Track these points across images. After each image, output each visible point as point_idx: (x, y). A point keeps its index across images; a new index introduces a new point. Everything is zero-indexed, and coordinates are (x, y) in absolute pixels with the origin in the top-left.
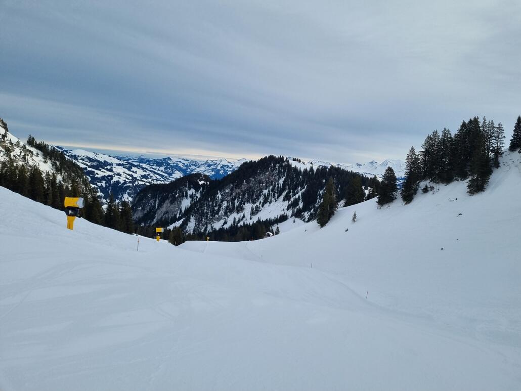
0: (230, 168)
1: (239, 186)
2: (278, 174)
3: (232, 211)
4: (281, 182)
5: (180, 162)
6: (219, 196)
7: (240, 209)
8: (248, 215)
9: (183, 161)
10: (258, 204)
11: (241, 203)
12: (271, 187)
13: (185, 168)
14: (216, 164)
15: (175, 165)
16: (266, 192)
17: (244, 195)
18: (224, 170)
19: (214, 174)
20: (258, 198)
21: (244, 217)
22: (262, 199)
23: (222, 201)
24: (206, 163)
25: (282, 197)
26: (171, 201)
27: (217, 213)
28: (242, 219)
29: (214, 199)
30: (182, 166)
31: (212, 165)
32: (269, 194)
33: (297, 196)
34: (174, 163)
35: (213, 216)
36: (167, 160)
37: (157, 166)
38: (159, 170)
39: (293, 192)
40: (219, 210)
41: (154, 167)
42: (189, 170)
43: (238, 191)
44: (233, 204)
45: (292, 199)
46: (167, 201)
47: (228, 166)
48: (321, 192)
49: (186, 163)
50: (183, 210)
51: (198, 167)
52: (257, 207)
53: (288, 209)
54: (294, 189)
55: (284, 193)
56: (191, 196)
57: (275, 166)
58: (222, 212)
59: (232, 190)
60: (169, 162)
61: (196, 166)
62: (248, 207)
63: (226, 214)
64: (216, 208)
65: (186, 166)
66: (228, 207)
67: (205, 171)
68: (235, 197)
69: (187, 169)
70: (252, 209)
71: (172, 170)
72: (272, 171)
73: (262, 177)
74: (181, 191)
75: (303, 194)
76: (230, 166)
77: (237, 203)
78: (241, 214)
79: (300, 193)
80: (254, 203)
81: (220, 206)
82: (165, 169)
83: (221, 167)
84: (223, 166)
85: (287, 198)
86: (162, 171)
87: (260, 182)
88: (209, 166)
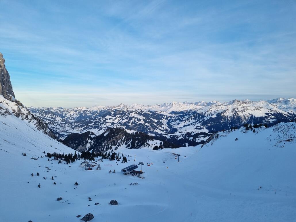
0: (88, 112)
1: (110, 140)
2: (122, 135)
3: (108, 149)
4: (124, 138)
5: (58, 110)
6: (103, 144)
7: (111, 148)
8: (114, 150)
9: (60, 109)
10: (117, 146)
11: (111, 146)
12: (121, 140)
13: (61, 113)
14: (80, 110)
15: (55, 112)
16: (119, 142)
17: (112, 143)
18: (85, 113)
19: (79, 116)
20: (117, 144)
21: (113, 151)
22: (118, 144)
23: (104, 146)
24: (73, 110)
25: (124, 143)
26: (82, 145)
27: (103, 150)
28: (112, 152)
29: (101, 145)
30: (59, 112)
31: (78, 110)
32: (120, 142)
33: (129, 143)
34: (54, 111)
35: (102, 151)
36: (50, 109)
37: (46, 114)
38: (47, 117)
39: (128, 141)
40: (104, 149)
41: (44, 115)
42: (64, 114)
43: (109, 142)
44: (108, 146)
45: (128, 144)
46: (81, 145)
47: (87, 111)
48: (136, 142)
49: (62, 110)
50: (88, 149)
51: (69, 112)
52: (117, 147)
53: (127, 148)
54: (128, 140)
55: (125, 142)
56: (90, 143)
57: (121, 132)
58: (105, 150)
59: (107, 141)
60: (51, 110)
61: (68, 112)
62: (114, 147)
63: (106, 150)
64: (103, 148)
65: (62, 112)
66: (107, 148)
67: (74, 114)
68: (109, 144)
69: (63, 114)
70: (115, 148)
71: (56, 116)
72: (120, 134)
73: (117, 137)
74: (86, 141)
75: (131, 142)
76: (88, 111)
77: (110, 146)
78: (112, 150)
79: (130, 142)
80: (115, 146)
81: (104, 148)
82: (51, 116)
83: (83, 112)
84: (84, 111)
85: (126, 144)
86: (49, 117)
87: (117, 138)
88: (76, 111)
